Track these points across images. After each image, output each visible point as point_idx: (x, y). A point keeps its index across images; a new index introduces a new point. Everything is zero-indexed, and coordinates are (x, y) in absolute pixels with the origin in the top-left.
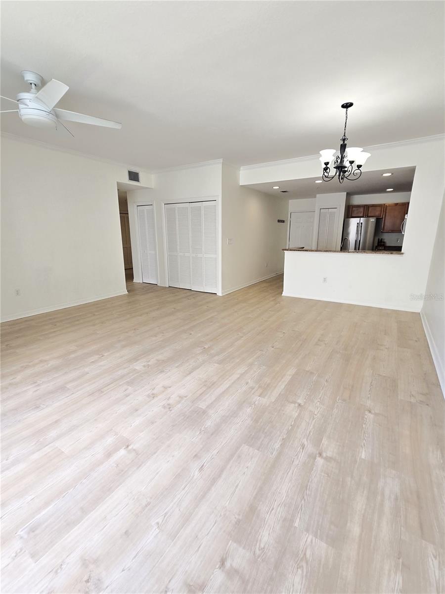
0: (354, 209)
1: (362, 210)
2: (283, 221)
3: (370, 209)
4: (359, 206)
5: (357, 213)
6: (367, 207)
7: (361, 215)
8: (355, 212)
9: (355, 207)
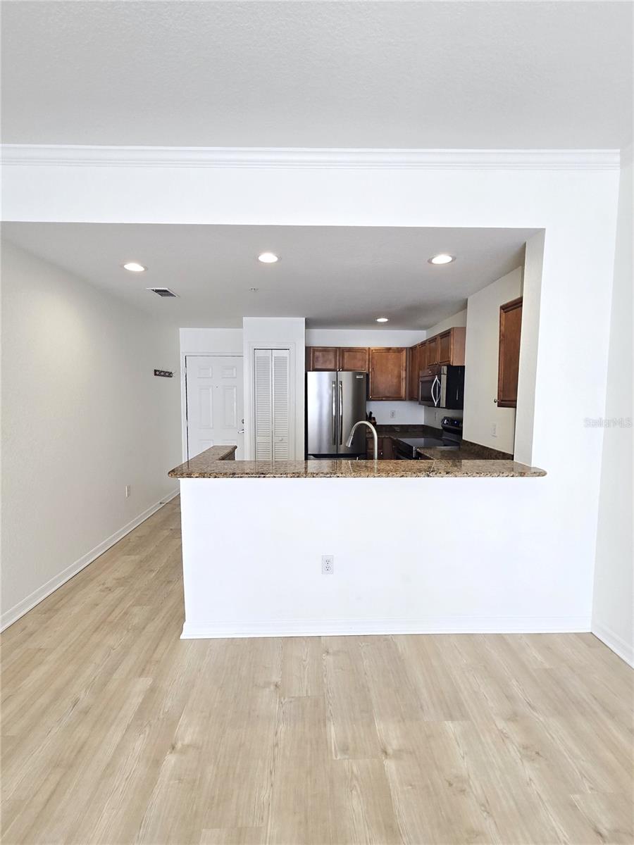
0: (317, 354)
1: (331, 356)
2: (169, 375)
3: (346, 355)
4: (325, 350)
5: (325, 362)
6: (340, 352)
7: (332, 366)
8: (321, 360)
9: (317, 350)
